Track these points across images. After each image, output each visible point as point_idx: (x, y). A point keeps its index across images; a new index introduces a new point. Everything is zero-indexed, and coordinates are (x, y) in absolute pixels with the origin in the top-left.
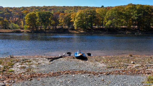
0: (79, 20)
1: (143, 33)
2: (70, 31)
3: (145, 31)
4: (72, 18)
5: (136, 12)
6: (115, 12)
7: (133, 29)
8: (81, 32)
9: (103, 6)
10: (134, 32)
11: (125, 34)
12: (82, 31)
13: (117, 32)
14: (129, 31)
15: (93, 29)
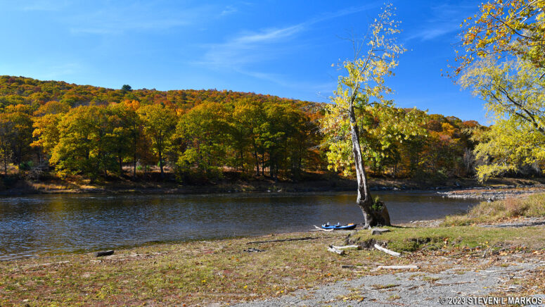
0: (75, 141)
1: (287, 188)
2: (37, 186)
3: (290, 182)
4: (37, 131)
5: (267, 127)
6: (205, 123)
7: (259, 175)
8: (84, 187)
9: (127, 88)
10: (263, 186)
11: (239, 191)
12: (87, 184)
13: (213, 185)
14: (249, 183)
15: (127, 177)
